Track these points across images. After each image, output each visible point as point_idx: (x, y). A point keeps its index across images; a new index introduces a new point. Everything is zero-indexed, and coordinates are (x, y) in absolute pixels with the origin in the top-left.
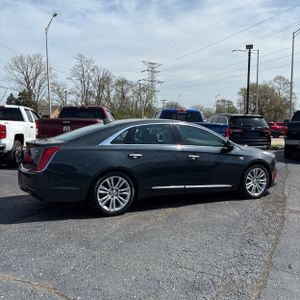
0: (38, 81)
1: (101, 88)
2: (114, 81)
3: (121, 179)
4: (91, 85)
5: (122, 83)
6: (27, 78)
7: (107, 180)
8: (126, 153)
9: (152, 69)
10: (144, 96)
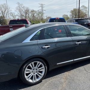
0: (6, 12)
1: (26, 13)
2: (30, 11)
3: (38, 62)
4: (23, 12)
5: (33, 11)
6: (2, 12)
7: (30, 65)
8: (40, 46)
9: (42, 6)
10: (40, 15)
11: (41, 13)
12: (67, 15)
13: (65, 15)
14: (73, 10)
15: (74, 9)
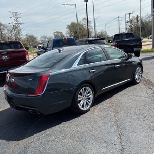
3: (87, 88)
7: (81, 91)
11: (16, 28)
12: (61, 33)
13: (58, 32)
14: (70, 25)
15: (72, 23)
